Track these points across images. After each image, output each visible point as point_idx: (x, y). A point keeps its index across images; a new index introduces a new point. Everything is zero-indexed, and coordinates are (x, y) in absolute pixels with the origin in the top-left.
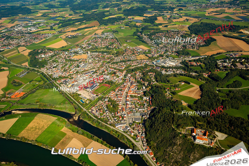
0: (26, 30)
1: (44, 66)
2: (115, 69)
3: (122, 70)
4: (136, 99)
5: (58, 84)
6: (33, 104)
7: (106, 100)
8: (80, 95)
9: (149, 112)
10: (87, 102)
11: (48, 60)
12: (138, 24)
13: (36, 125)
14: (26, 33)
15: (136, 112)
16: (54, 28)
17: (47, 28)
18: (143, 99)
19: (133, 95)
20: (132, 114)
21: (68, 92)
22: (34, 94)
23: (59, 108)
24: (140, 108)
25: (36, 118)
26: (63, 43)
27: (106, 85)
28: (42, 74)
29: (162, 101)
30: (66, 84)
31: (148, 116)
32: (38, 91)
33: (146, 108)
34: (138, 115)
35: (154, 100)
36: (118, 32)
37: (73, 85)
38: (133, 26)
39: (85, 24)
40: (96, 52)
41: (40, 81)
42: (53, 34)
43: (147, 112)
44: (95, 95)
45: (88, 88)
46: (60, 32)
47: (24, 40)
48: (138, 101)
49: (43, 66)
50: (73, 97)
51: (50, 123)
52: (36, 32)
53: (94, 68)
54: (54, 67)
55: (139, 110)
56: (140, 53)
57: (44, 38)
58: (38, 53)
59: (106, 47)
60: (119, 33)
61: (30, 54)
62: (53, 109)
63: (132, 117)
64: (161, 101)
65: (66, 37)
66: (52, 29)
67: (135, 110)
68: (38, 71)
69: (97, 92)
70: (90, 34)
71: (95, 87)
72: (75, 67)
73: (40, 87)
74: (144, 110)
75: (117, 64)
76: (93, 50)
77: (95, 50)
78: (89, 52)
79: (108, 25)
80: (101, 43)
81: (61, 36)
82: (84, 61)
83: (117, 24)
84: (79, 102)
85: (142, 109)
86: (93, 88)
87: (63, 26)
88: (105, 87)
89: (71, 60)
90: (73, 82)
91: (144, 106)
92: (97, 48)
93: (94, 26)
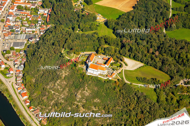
4: (26, 13)
19: (23, 5)
24: (28, 27)
31: (38, 39)
34: (22, 38)
55: (27, 30)
63: (11, 41)
67: (18, 30)
74: (34, 30)
91: (36, 24)
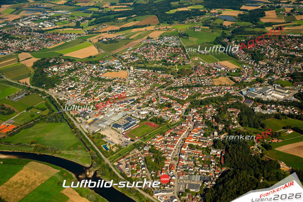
0: (35, 27)
1: (55, 86)
2: (171, 98)
3: (182, 100)
4: (198, 153)
5: (72, 116)
6: (25, 145)
7: (146, 149)
8: (105, 136)
9: (217, 176)
10: (114, 150)
11: (63, 77)
12: (226, 24)
13: (24, 178)
14: (36, 31)
15: (193, 173)
16: (82, 24)
17: (70, 25)
18: (211, 153)
19: (194, 144)
20: (187, 176)
21: (86, 131)
22: (31, 130)
23: (66, 155)
24: (202, 168)
25: (25, 167)
26: (92, 51)
27: (150, 125)
28: (50, 98)
29: (244, 158)
30: (84, 117)
31: (214, 183)
32: (37, 126)
33: (213, 169)
34: (196, 180)
35: (230, 155)
36: (187, 36)
37: (96, 119)
38: (218, 27)
39: (135, 20)
40: (144, 68)
41: (43, 110)
42: (79, 34)
43: (214, 176)
44: (129, 139)
45: (120, 126)
46: (90, 32)
47: (30, 41)
48: (201, 155)
49: (53, 86)
50: (92, 139)
51: (47, 178)
52: (51, 30)
53: (136, 95)
54: (70, 89)
55: (200, 170)
56: (220, 74)
57: (63, 40)
58: (48, 64)
59: (163, 61)
60: (190, 38)
61: (35, 65)
62: (56, 155)
63: (186, 182)
64: (242, 159)
65: (99, 41)
66: (78, 26)
67: (192, 170)
68: (44, 94)
69: (133, 135)
70: (140, 37)
71: (132, 125)
72: (105, 91)
73: (42, 119)
74: (208, 171)
75: (176, 91)
76: (140, 65)
77: (143, 65)
78: (132, 68)
79: (173, 23)
80: (155, 53)
81: (91, 39)
82: (122, 82)
83: (189, 22)
84: (100, 148)
85: (205, 170)
86: (127, 128)
87: (96, 23)
88: (148, 128)
89: (99, 79)
90: (97, 115)
91: (210, 165)
92: (147, 62)
93: (149, 25)
